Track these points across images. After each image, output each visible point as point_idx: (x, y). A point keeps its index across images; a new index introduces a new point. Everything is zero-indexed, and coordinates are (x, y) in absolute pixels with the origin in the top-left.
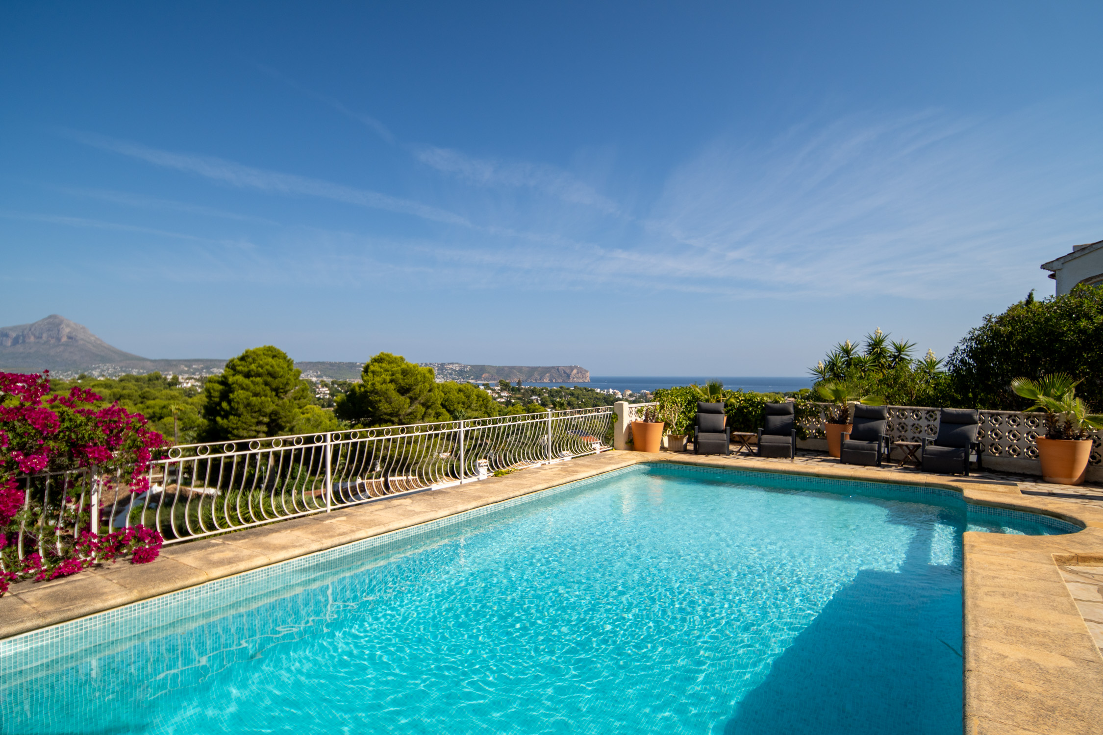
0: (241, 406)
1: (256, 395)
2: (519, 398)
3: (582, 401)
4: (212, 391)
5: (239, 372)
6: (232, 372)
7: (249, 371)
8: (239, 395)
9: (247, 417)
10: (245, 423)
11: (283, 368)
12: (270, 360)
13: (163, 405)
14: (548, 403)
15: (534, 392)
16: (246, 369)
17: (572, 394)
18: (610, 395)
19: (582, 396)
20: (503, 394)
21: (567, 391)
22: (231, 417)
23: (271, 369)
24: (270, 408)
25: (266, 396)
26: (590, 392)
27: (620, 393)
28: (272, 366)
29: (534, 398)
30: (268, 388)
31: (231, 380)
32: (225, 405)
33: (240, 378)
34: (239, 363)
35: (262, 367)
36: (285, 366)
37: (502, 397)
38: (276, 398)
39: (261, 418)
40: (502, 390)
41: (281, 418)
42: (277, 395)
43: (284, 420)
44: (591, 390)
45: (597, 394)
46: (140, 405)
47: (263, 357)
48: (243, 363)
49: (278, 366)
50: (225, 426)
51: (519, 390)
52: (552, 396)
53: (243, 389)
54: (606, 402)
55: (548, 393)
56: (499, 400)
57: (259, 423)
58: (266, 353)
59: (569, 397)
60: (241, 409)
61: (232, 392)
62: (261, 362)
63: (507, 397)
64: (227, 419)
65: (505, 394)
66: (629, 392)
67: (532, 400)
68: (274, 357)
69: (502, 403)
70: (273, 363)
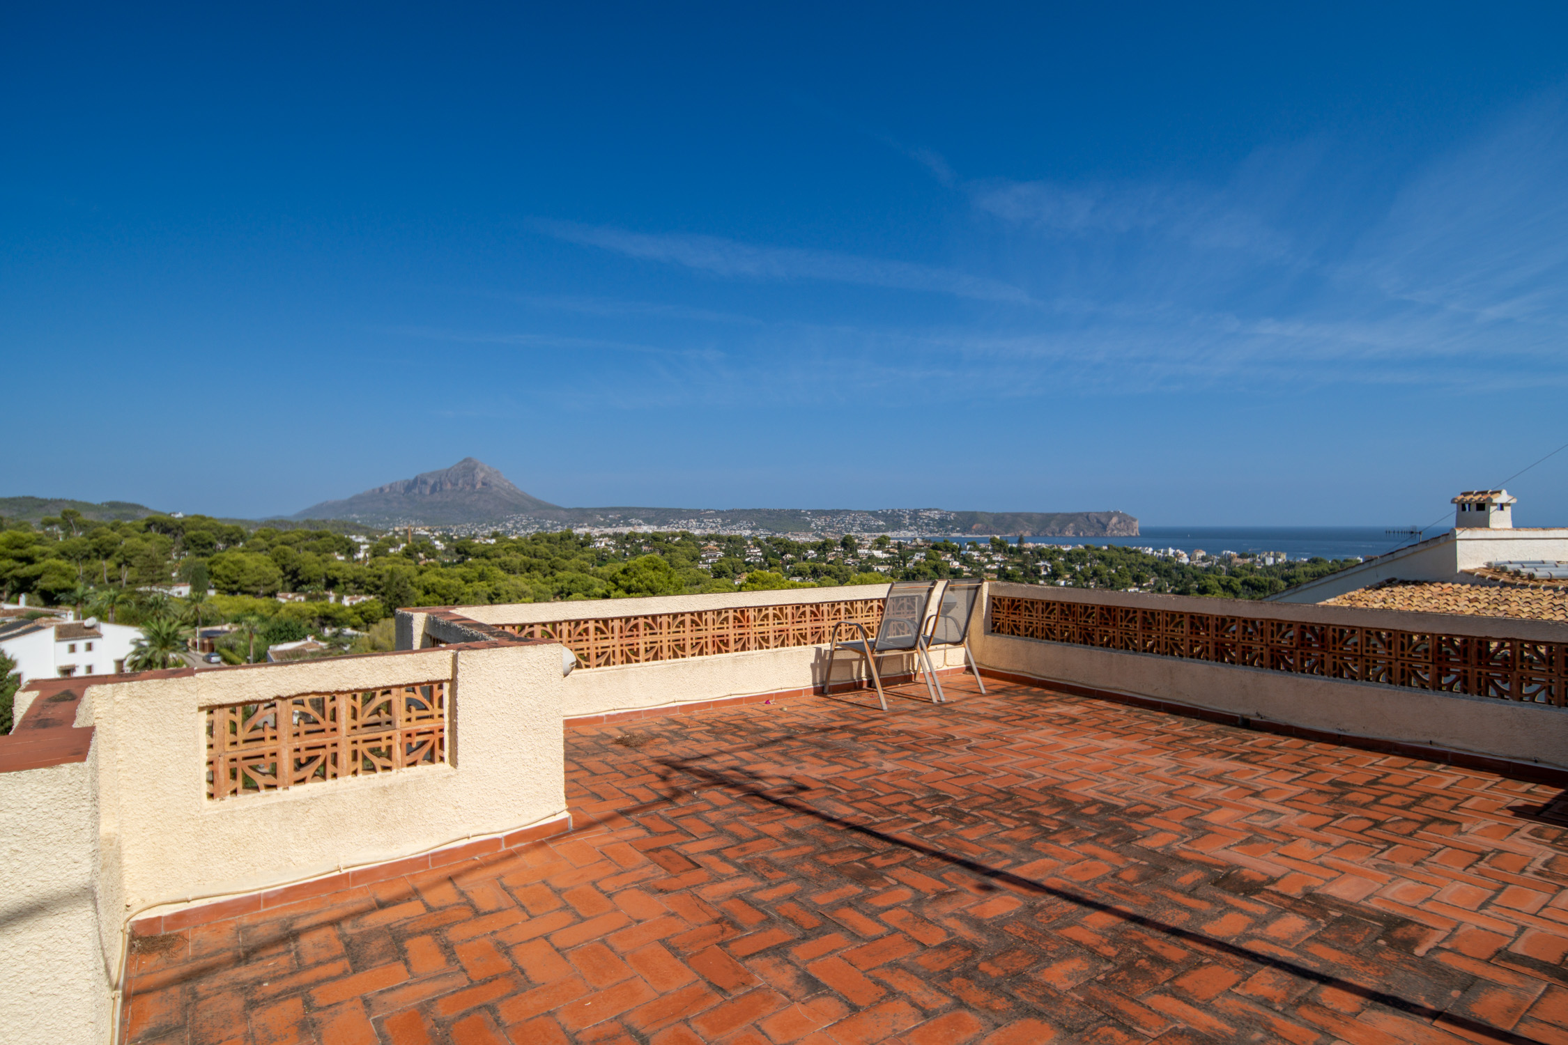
2: (1018, 565)
3: (1116, 569)
5: (622, 587)
6: (614, 586)
7: (630, 586)
12: (651, 573)
13: (571, 578)
14: (1062, 573)
15: (1041, 554)
16: (627, 584)
17: (1102, 558)
18: (1167, 560)
19: (1119, 561)
20: (995, 558)
21: (1096, 553)
26: (1133, 555)
27: (1185, 555)
28: (651, 581)
29: (1041, 563)
34: (621, 576)
35: (641, 582)
36: (665, 580)
37: (993, 562)
40: (995, 551)
44: (1136, 552)
45: (1145, 556)
46: (549, 578)
47: (644, 569)
48: (624, 576)
49: (658, 580)
51: (1020, 551)
52: (1071, 561)
54: (1156, 571)
55: (1064, 557)
56: (988, 567)
58: (647, 564)
59: (1097, 564)
63: (1001, 562)
65: (998, 558)
66: (1201, 554)
67: (1039, 566)
68: (655, 568)
69: (992, 571)
70: (653, 577)
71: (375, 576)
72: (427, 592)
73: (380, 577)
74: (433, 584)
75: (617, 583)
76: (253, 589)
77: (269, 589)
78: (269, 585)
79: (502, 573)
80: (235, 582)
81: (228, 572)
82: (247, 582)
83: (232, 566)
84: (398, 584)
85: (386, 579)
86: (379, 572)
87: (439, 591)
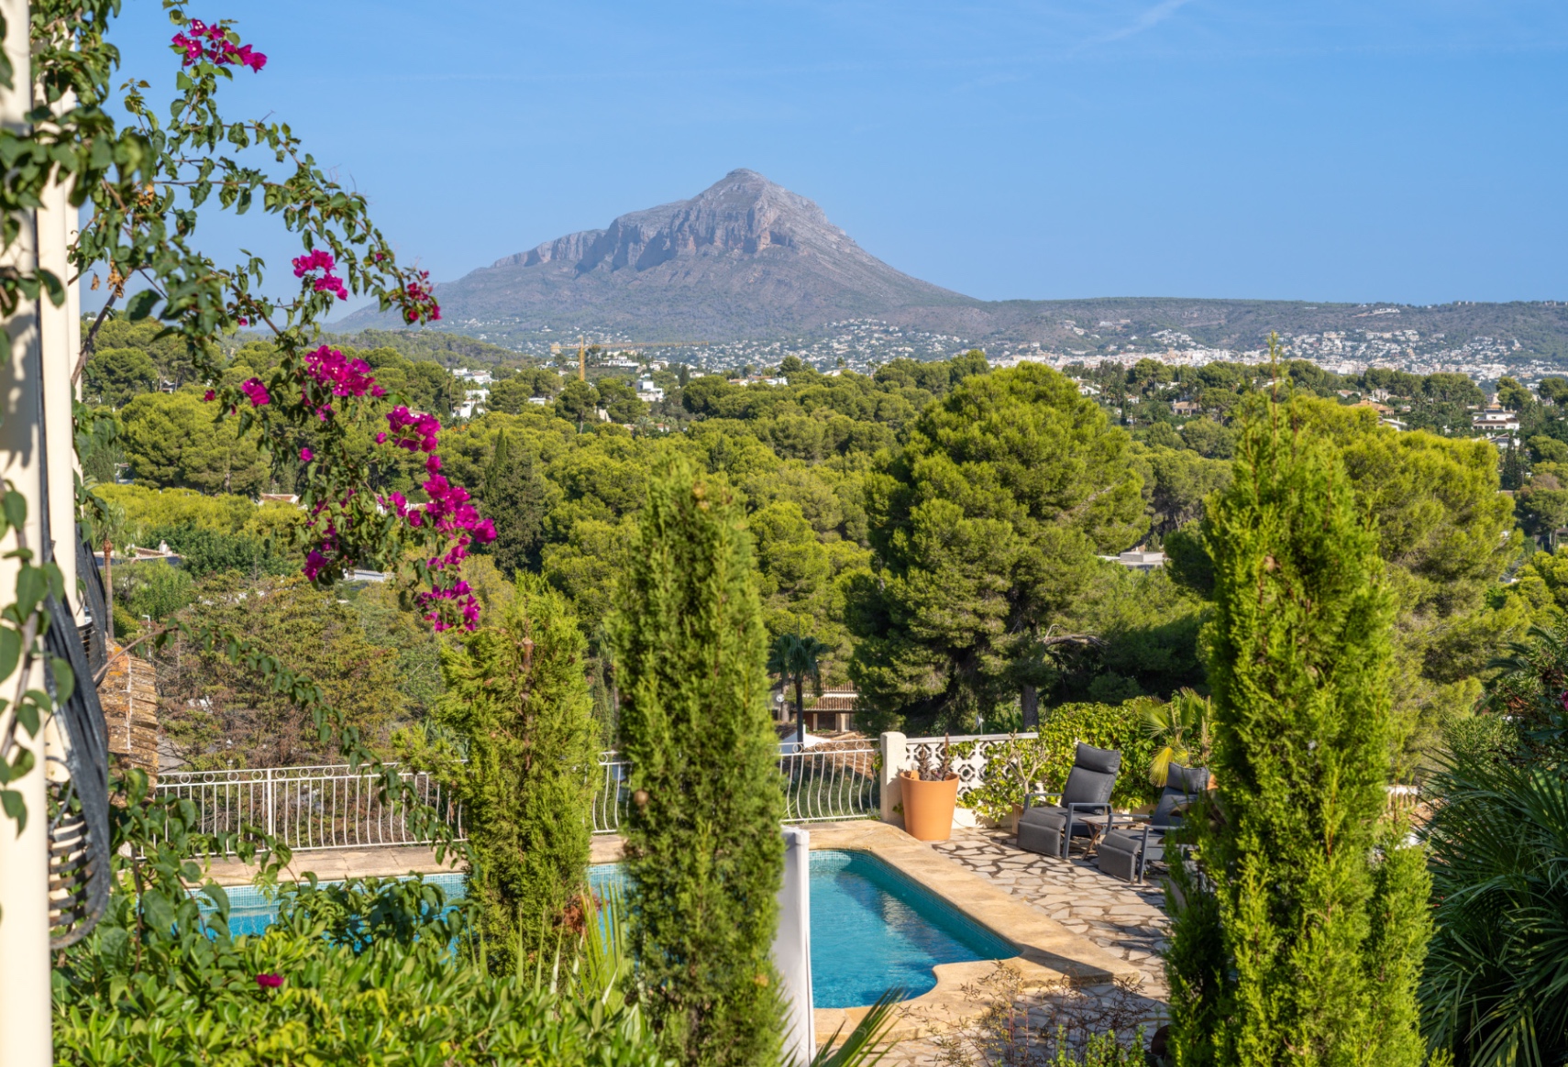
0: (936, 543)
1: (972, 512)
4: (876, 496)
5: (942, 444)
6: (925, 443)
7: (965, 443)
8: (934, 511)
9: (951, 571)
10: (947, 591)
11: (1054, 435)
12: (1024, 407)
16: (957, 436)
22: (914, 572)
23: (1017, 436)
24: (1011, 549)
25: (999, 516)
28: (1022, 430)
30: (1009, 492)
31: (921, 464)
32: (899, 538)
33: (939, 463)
34: (945, 416)
35: (997, 430)
38: (1033, 522)
39: (988, 578)
41: (1042, 581)
42: (1035, 512)
43: (1052, 584)
47: (1007, 398)
48: (953, 417)
49: (1042, 427)
50: (900, 596)
53: (942, 493)
57: (982, 591)
58: (1018, 385)
60: (937, 551)
61: (918, 502)
62: (995, 417)
64: (904, 576)
68: (1039, 397)
70: (1029, 419)
71: (465, 453)
72: (574, 493)
73: (476, 455)
74: (590, 472)
75: (933, 437)
76: (206, 476)
77: (243, 478)
78: (243, 468)
79: (767, 452)
80: (171, 462)
81: (159, 438)
82: (196, 462)
83: (165, 421)
84: (510, 469)
85: (488, 459)
86: (477, 443)
87: (606, 490)
